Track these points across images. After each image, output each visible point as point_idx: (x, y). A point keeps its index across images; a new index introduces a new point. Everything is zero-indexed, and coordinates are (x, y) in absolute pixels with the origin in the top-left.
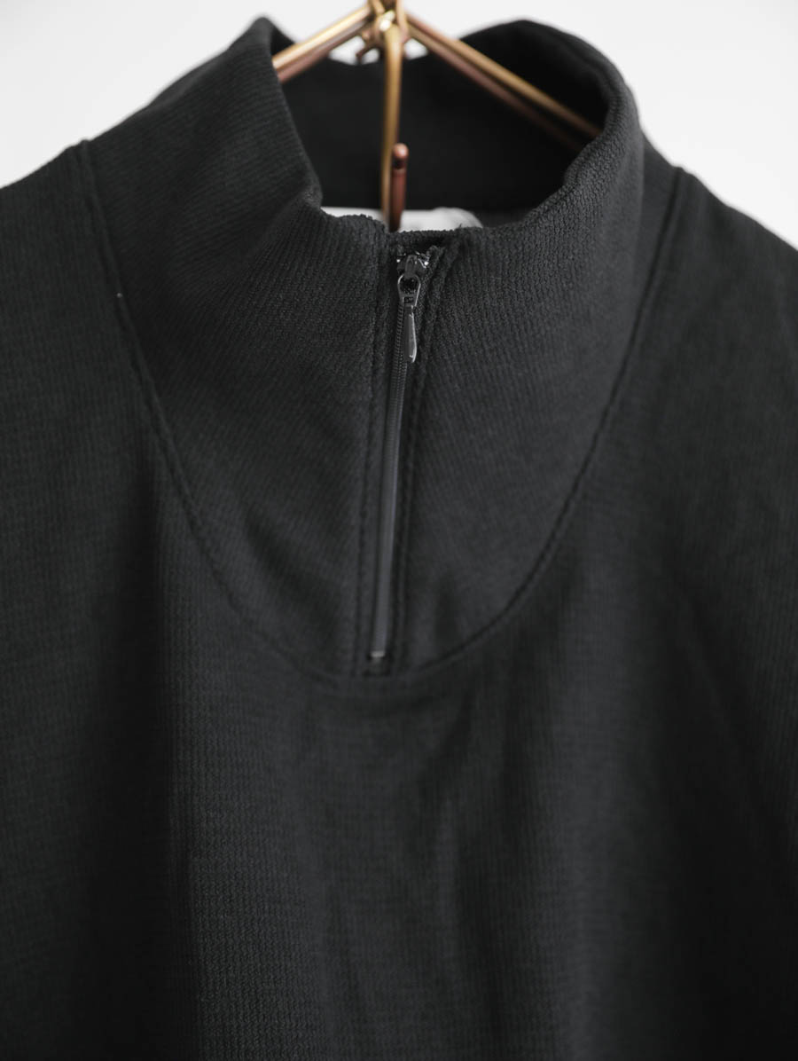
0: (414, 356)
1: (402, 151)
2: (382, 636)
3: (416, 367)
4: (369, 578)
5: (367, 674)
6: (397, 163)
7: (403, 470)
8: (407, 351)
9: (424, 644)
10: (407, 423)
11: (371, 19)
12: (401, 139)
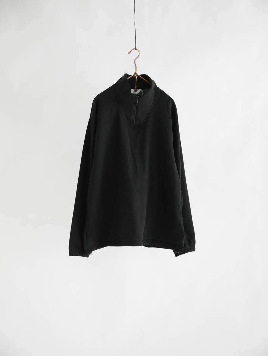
0: (137, 103)
2: (134, 123)
4: (134, 118)
5: (133, 125)
6: (136, 88)
12: (137, 86)
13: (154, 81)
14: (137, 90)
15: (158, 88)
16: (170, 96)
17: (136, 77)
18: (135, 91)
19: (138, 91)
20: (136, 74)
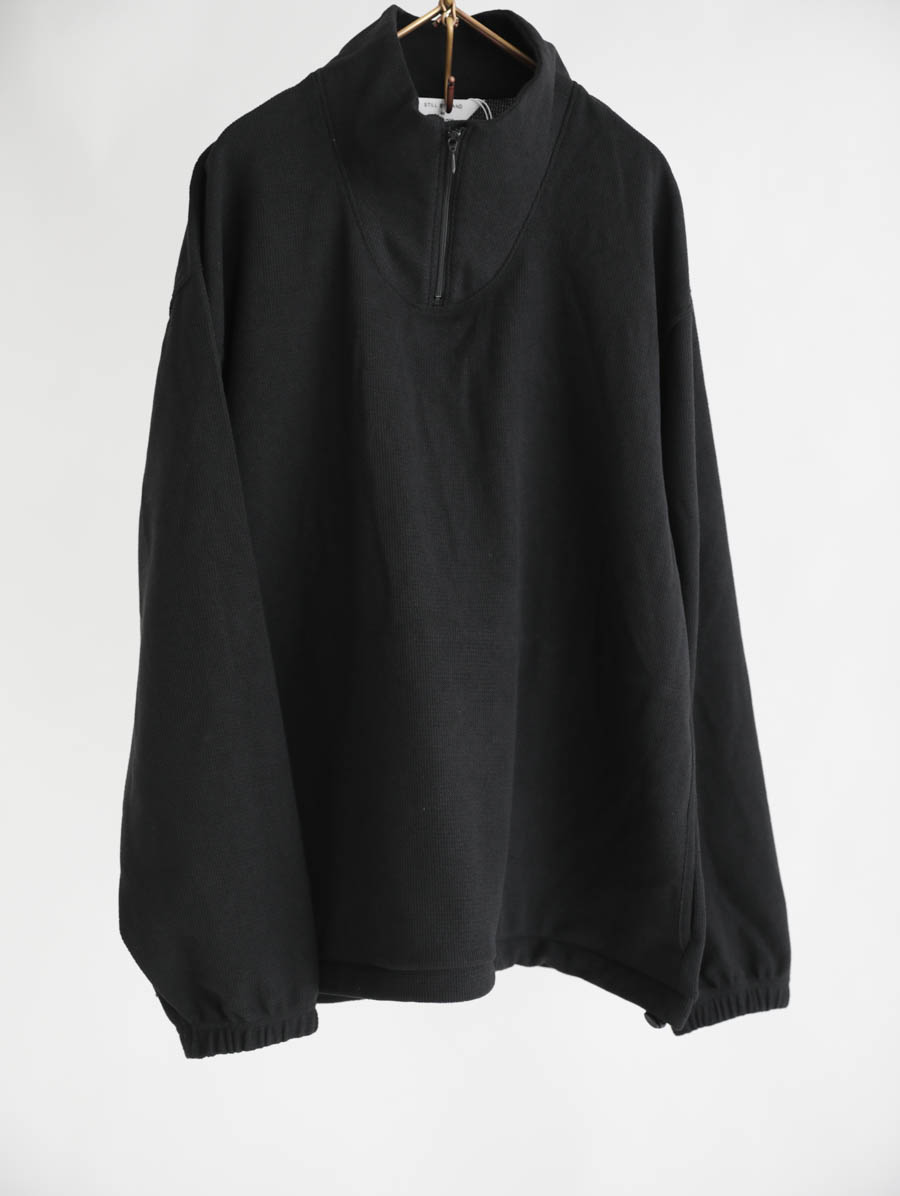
0: (454, 171)
1: (453, 79)
2: (440, 290)
3: (455, 175)
4: (436, 262)
5: (433, 305)
6: (451, 84)
7: (450, 217)
8: (451, 169)
9: (458, 293)
10: (452, 197)
11: (441, 12)
12: (452, 75)
13: (551, 47)
14: (456, 102)
15: (577, 91)
16: (644, 134)
17: (451, 25)
18: (444, 110)
19: (464, 109)
20: (450, 7)
